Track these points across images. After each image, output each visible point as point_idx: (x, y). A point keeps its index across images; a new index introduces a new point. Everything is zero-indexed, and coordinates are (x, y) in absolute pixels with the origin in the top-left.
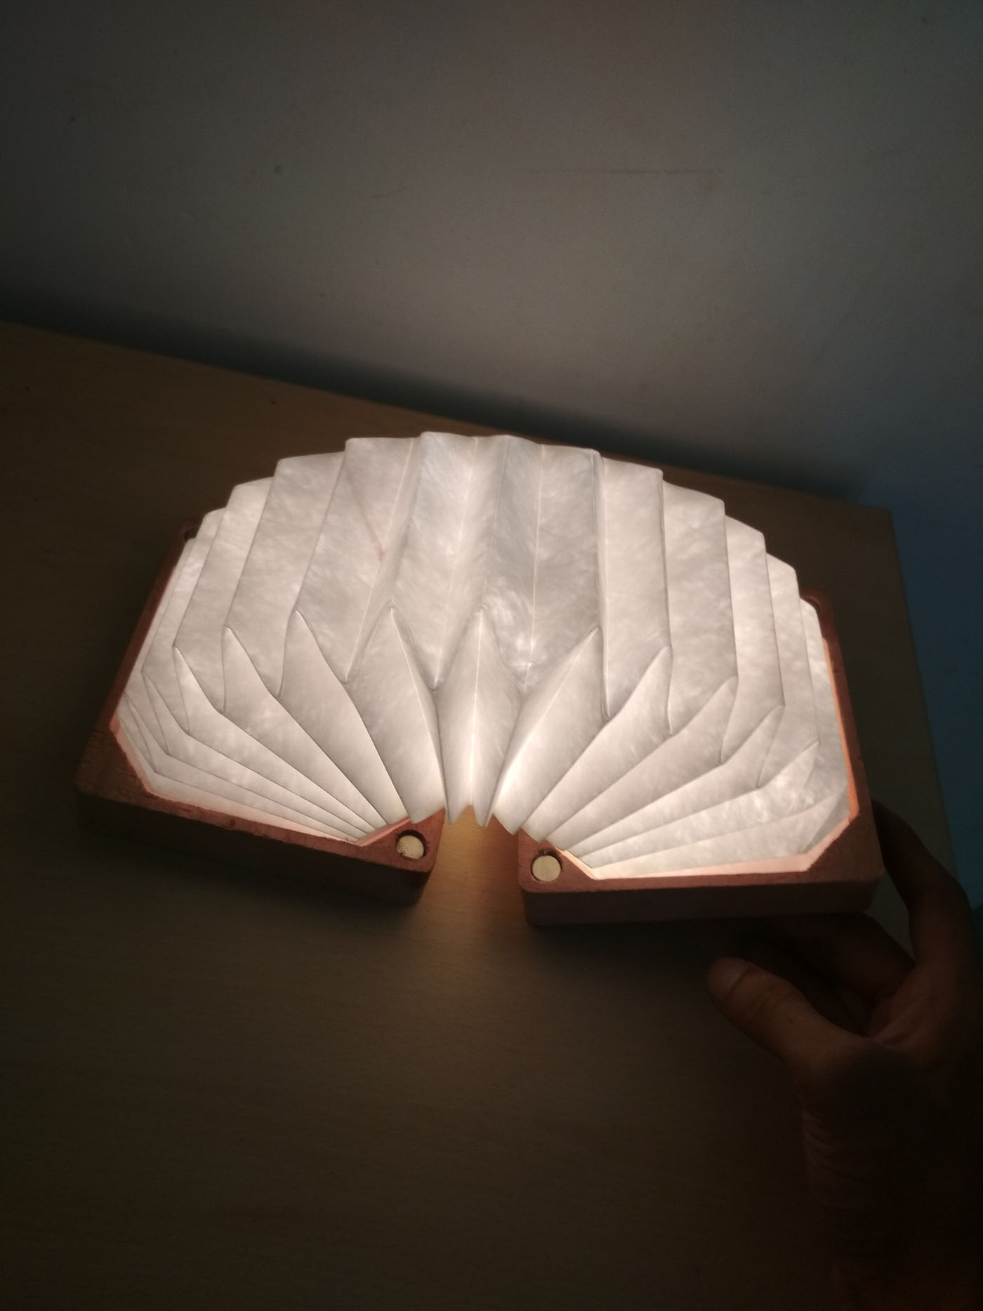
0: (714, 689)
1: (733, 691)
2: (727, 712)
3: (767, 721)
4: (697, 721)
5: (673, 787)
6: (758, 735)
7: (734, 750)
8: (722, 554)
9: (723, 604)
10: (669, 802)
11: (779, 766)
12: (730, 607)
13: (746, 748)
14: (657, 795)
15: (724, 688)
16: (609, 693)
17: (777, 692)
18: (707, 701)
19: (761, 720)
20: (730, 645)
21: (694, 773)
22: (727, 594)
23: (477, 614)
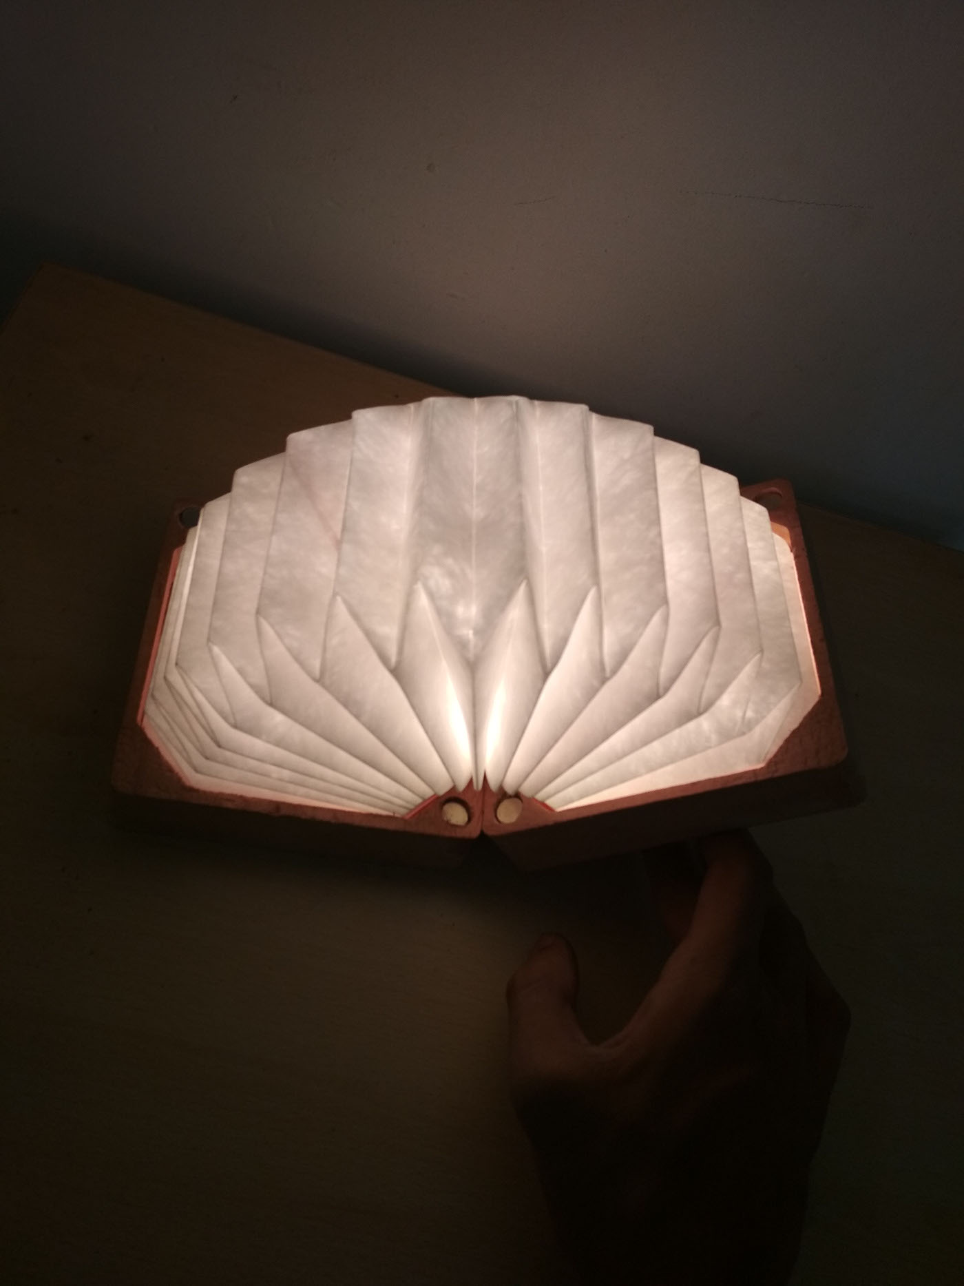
0: (646, 623)
1: (666, 620)
2: (661, 643)
3: (704, 645)
4: (634, 656)
5: (620, 725)
6: (697, 660)
7: (673, 680)
8: (650, 481)
9: (652, 534)
10: (619, 739)
11: (721, 689)
12: (660, 534)
13: (687, 674)
14: (606, 736)
15: (656, 619)
16: (548, 645)
17: (711, 615)
18: (641, 635)
19: (697, 646)
20: (661, 574)
21: (638, 709)
22: (657, 522)
23: (415, 587)
